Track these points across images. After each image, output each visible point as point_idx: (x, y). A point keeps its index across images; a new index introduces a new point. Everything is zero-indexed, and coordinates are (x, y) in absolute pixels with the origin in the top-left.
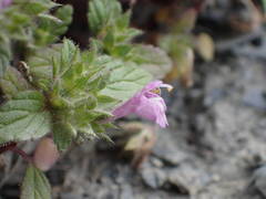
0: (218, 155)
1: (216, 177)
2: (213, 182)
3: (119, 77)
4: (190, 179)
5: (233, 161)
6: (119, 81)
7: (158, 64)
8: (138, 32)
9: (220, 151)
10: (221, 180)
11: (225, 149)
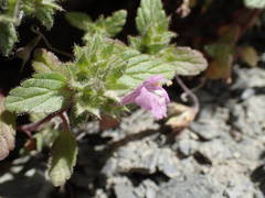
0: (245, 137)
1: (237, 155)
2: (234, 158)
3: (144, 69)
4: (215, 152)
5: (255, 143)
6: (143, 72)
7: (194, 63)
8: (173, 34)
9: (247, 134)
10: (240, 158)
11: (251, 133)
